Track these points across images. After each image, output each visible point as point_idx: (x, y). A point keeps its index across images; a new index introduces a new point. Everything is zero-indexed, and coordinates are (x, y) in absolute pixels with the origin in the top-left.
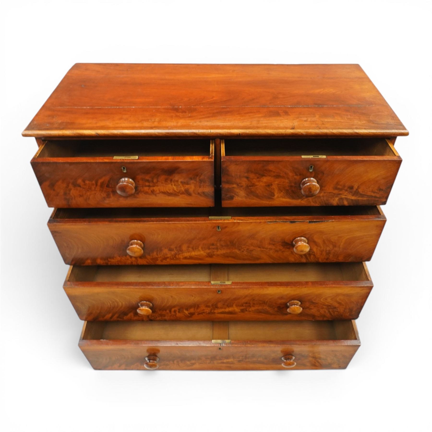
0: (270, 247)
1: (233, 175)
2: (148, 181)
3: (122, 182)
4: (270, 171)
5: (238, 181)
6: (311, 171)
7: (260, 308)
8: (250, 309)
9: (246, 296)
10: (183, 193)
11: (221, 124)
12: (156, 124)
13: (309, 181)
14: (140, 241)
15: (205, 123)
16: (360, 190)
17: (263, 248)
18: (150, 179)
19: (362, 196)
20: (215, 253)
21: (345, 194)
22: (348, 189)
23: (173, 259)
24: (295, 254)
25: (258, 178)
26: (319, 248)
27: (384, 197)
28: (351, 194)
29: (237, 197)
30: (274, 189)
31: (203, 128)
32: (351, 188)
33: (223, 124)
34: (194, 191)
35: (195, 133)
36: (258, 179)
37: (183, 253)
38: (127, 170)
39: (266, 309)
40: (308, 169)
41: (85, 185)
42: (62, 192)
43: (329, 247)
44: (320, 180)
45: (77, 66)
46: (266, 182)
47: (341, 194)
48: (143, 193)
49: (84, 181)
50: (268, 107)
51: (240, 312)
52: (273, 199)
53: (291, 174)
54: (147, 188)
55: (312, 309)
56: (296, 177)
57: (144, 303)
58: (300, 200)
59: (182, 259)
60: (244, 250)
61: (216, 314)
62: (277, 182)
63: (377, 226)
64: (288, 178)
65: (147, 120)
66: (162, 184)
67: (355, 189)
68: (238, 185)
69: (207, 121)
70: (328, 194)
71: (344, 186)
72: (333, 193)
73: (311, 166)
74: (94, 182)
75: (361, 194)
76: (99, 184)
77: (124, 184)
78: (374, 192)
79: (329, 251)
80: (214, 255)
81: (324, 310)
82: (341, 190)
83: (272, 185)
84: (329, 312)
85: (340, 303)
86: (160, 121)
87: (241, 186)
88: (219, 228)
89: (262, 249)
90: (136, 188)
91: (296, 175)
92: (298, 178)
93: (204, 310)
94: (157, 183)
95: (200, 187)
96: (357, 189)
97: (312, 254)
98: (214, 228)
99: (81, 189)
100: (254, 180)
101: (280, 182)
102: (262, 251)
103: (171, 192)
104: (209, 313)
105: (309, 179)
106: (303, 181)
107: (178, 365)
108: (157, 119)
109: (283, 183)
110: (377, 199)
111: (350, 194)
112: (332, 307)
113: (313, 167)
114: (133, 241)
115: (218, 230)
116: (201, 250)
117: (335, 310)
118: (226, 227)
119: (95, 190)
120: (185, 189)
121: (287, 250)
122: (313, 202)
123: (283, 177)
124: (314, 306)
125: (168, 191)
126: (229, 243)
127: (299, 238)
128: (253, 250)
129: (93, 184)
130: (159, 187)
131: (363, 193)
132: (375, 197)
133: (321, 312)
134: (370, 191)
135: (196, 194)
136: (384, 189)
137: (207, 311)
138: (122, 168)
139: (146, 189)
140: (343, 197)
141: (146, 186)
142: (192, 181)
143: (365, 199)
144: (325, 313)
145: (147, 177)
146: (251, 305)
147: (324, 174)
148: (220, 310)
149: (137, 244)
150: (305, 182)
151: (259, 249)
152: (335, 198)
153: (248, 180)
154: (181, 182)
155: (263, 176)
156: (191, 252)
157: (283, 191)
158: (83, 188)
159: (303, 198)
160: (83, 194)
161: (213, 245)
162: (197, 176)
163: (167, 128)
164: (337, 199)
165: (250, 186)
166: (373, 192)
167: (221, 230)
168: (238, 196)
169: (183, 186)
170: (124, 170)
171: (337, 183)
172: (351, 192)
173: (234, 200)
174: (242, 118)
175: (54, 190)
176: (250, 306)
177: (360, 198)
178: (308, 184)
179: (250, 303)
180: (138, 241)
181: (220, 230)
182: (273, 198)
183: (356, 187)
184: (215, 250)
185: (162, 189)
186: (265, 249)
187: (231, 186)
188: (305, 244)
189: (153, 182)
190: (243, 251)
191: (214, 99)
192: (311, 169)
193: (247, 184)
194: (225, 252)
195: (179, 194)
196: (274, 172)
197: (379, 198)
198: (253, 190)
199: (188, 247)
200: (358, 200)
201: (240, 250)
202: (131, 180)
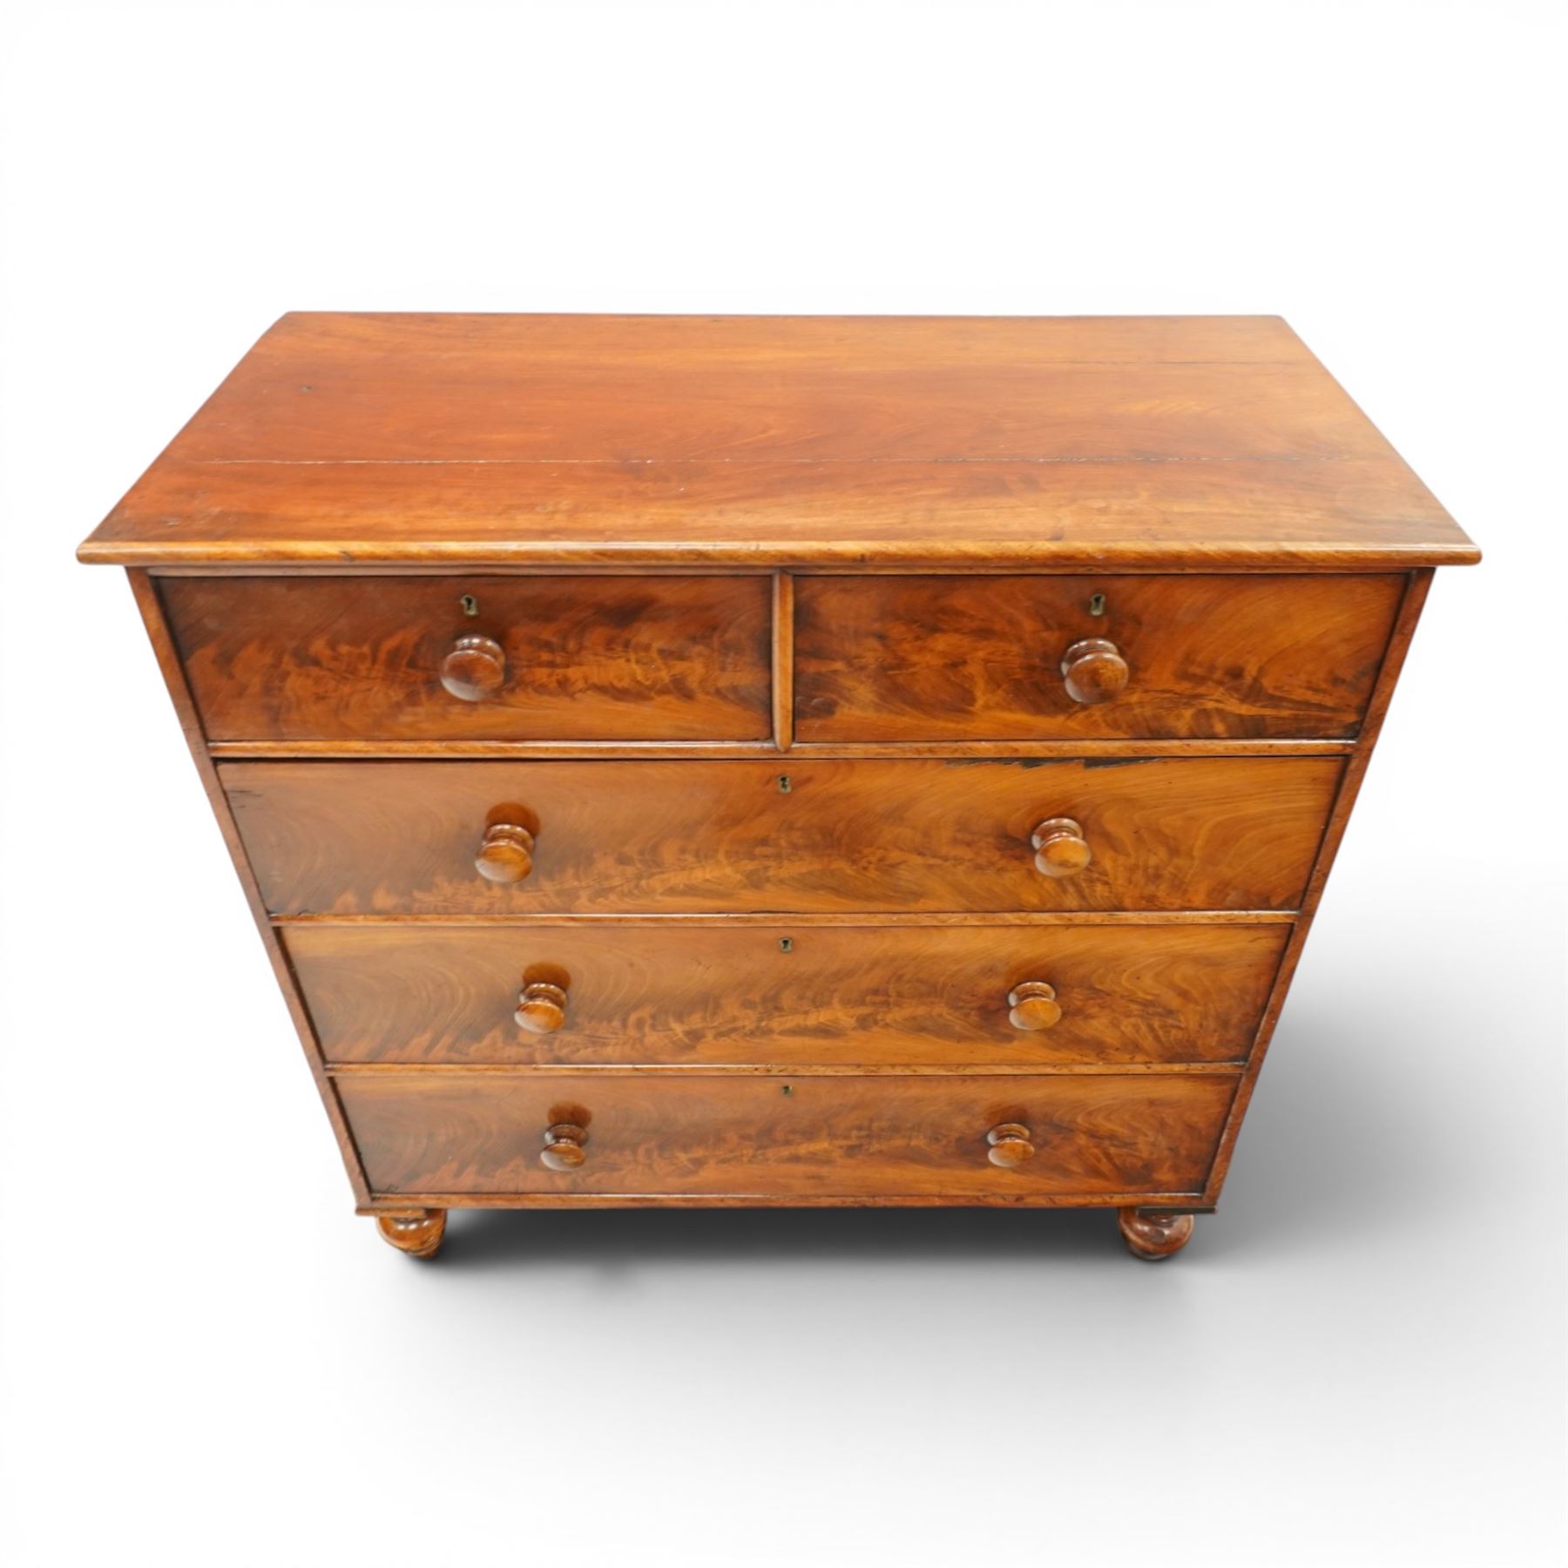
0: (960, 851)
1: (834, 626)
2: (547, 646)
3: (464, 648)
4: (959, 614)
5: (851, 648)
6: (1096, 613)
7: (921, 1011)
8: (889, 1018)
9: (875, 964)
10: (664, 691)
11: (796, 521)
12: (560, 521)
13: (1089, 650)
14: (524, 827)
15: (736, 517)
16: (1267, 683)
17: (934, 856)
18: (555, 640)
19: (1275, 701)
20: (771, 873)
21: (1215, 697)
22: (1227, 679)
23: (630, 894)
24: (1040, 879)
25: (918, 638)
26: (1121, 859)
27: (1348, 706)
28: (1236, 696)
29: (847, 705)
30: (971, 678)
31: (730, 535)
32: (1236, 673)
33: (802, 521)
34: (702, 681)
35: (701, 555)
36: (919, 643)
37: (662, 873)
38: (479, 608)
39: (940, 1015)
40: (1086, 607)
41: (335, 659)
42: (256, 684)
43: (1155, 854)
44: (1129, 644)
45: (291, 323)
46: (943, 654)
47: (1200, 696)
48: (530, 690)
49: (332, 645)
50: (964, 461)
51: (854, 1029)
52: (970, 713)
53: (1028, 625)
54: (545, 671)
55: (1092, 1017)
56: (1045, 635)
57: (542, 990)
58: (1061, 719)
59: (662, 894)
60: (870, 863)
61: (776, 1036)
62: (981, 654)
63: (1314, 779)
64: (1020, 640)
65: (531, 507)
66: (597, 658)
67: (1248, 679)
68: (850, 664)
69: (747, 512)
70: (1158, 695)
71: (1212, 668)
72: (1176, 693)
73: (1098, 595)
74: (366, 649)
75: (1271, 697)
76: (382, 656)
77: (468, 655)
78: (1316, 690)
79: (1157, 867)
80: (768, 880)
81: (1133, 1020)
82: (1200, 680)
83: (965, 663)
84: (1152, 1029)
85: (1184, 994)
86: (572, 513)
87: (862, 668)
88: (787, 783)
89: (931, 861)
90: (508, 670)
91: (1048, 628)
92: (1052, 637)
93: (735, 1019)
94: (578, 652)
95: (723, 669)
96: (1256, 680)
97: (1098, 880)
98: (768, 782)
99: (323, 673)
100: (906, 646)
101: (992, 653)
102: (930, 867)
103: (626, 686)
104: (752, 1033)
105: (1092, 642)
106: (1070, 650)
107: (650, 1167)
108: (565, 504)
109: (1004, 655)
110: (1326, 714)
111: (1232, 697)
112: (1160, 1010)
113: (1103, 599)
114: (499, 827)
115: (783, 790)
116: (725, 862)
117: (1170, 1021)
118: (809, 780)
119: (367, 678)
120: (674, 675)
121: (1016, 863)
122: (1108, 725)
123: (1003, 636)
124: (1100, 1005)
125: (616, 683)
126: (818, 837)
127: (1053, 821)
128: (899, 864)
129: (362, 657)
130: (584, 669)
131: (1278, 694)
132: (1320, 707)
133: (1123, 1028)
134: (1300, 687)
135: (708, 693)
136: (1349, 678)
137: (747, 1023)
138: (464, 602)
139: (541, 674)
140: (1210, 705)
141: (541, 665)
142: (698, 648)
143: (1285, 713)
144: (1137, 1031)
145: (547, 633)
146: (891, 1000)
147: (1140, 623)
148: (792, 1021)
149: (511, 836)
150: (1079, 654)
151: (919, 860)
152: (1183, 711)
153: (885, 646)
154: (661, 652)
155: (935, 630)
156: (692, 868)
157: (1005, 686)
158: (330, 670)
159: (1071, 711)
160: (326, 692)
161: (764, 842)
162: (715, 628)
163: (599, 534)
164: (1188, 713)
165: (892, 668)
166: (1310, 687)
167: (793, 788)
168: (848, 700)
169: (666, 664)
170: (469, 608)
171: (1188, 658)
172: (1236, 690)
173: (838, 715)
174: (871, 501)
175: (231, 676)
176: (887, 1004)
177: (1268, 712)
178: (1088, 657)
179: (887, 994)
180: (514, 827)
181: (789, 789)
182: (971, 708)
183: (1251, 670)
184: (772, 863)
185: (597, 676)
186: (938, 862)
187: (824, 668)
188: (1073, 839)
189: (564, 649)
190: (865, 869)
191: (772, 433)
192: (1097, 607)
193: (880, 660)
194: (804, 870)
195: (652, 694)
196: (972, 616)
197: (1333, 709)
198: (900, 680)
199: (683, 851)
200: (1263, 718)
201: (854, 862)
202: (489, 643)
